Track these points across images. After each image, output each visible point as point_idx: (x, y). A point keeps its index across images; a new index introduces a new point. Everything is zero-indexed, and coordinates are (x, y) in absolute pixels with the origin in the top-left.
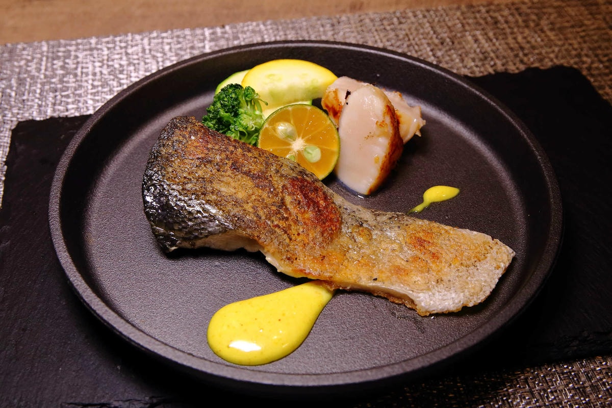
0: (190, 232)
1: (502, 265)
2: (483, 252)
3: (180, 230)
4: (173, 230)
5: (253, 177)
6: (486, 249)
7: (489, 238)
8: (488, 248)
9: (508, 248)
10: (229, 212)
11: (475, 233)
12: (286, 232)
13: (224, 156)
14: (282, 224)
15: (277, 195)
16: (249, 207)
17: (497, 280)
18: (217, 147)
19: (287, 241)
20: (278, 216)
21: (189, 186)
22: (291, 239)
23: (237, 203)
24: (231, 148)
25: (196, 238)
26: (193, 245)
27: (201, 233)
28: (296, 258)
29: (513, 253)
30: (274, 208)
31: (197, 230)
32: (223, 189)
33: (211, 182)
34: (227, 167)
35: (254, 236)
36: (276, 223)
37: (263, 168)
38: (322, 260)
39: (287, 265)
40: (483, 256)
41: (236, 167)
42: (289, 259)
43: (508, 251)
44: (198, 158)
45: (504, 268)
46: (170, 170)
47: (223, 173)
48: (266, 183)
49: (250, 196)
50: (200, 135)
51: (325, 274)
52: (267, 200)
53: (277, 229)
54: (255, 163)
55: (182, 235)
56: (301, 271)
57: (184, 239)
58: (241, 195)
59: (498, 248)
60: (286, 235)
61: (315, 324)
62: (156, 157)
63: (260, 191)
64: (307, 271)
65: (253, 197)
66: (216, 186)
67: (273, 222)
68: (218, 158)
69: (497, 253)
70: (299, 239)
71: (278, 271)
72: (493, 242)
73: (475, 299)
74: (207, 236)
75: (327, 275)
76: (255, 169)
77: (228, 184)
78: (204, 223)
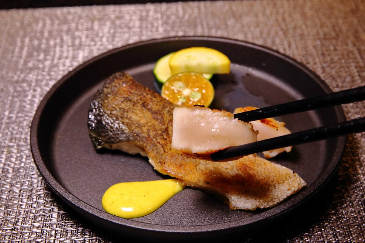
0: (110, 139)
1: (293, 189)
2: (283, 179)
3: (104, 136)
4: (100, 136)
5: (153, 113)
6: (286, 178)
7: (292, 171)
8: (288, 177)
9: (302, 180)
10: (133, 130)
11: (284, 167)
12: (163, 147)
13: (139, 98)
14: (162, 142)
15: (164, 125)
16: (145, 129)
17: (285, 197)
18: (136, 92)
19: (163, 152)
20: (161, 137)
21: (114, 112)
22: (165, 151)
23: (139, 126)
24: (145, 94)
25: (113, 142)
26: (111, 146)
27: (115, 140)
28: (165, 163)
29: (304, 183)
30: (160, 132)
31: (113, 138)
32: (133, 117)
33: (127, 112)
34: (139, 105)
35: (143, 146)
36: (158, 141)
37: (160, 108)
38: (180, 167)
39: (159, 166)
40: (282, 182)
41: (144, 105)
42: (160, 162)
43: (300, 181)
44: (124, 97)
45: (293, 191)
46: (106, 101)
47: (136, 108)
48: (159, 117)
49: (147, 123)
50: (129, 84)
52: (157, 127)
53: (158, 145)
54: (157, 105)
55: (105, 139)
56: (166, 170)
57: (106, 142)
58: (143, 121)
59: (295, 178)
60: (162, 148)
61: (166, 202)
62: (100, 94)
63: (155, 121)
64: (169, 171)
65: (149, 124)
66: (130, 115)
67: (157, 140)
68: (135, 99)
69: (293, 181)
70: (170, 152)
71: (155, 169)
72: (293, 174)
73: (265, 205)
74: (118, 142)
75: (180, 175)
76: (155, 108)
77: (137, 114)
78: (118, 134)
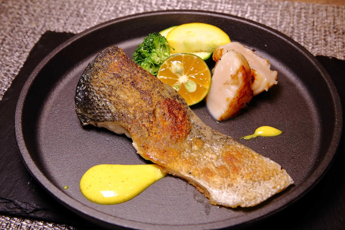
0: (95, 116)
1: (278, 187)
2: (269, 175)
3: (90, 114)
4: (86, 112)
5: (142, 92)
6: (273, 174)
7: (280, 167)
8: (275, 174)
9: (289, 177)
10: (119, 110)
11: (272, 162)
12: (148, 130)
13: (129, 76)
14: (147, 125)
15: (152, 107)
16: (131, 110)
17: (269, 196)
18: (127, 70)
19: (147, 136)
20: (148, 119)
21: (103, 89)
22: (149, 135)
23: (126, 106)
24: (135, 72)
25: (98, 120)
26: (96, 124)
27: (101, 119)
28: (148, 148)
29: (292, 181)
30: (146, 114)
31: (99, 116)
32: (122, 96)
33: (116, 90)
34: (128, 83)
35: (127, 127)
36: (144, 123)
37: (150, 88)
38: (163, 153)
39: (142, 150)
40: (268, 178)
41: (133, 84)
42: (143, 147)
43: (288, 179)
44: (114, 74)
45: (278, 190)
46: (96, 77)
47: (125, 86)
48: (148, 98)
49: (135, 103)
50: (121, 59)
51: (161, 162)
52: (144, 109)
53: (143, 127)
54: (146, 84)
55: (91, 117)
56: (148, 156)
57: (92, 120)
58: (130, 101)
59: (282, 175)
60: (147, 132)
61: (145, 190)
62: (91, 68)
63: (143, 102)
64: (151, 157)
65: (137, 104)
66: (118, 92)
67: (142, 122)
68: (125, 76)
69: (279, 178)
70: (155, 136)
71: (137, 153)
72: (281, 171)
73: (247, 203)
74: (103, 121)
75: (162, 162)
76: (145, 87)
77: (125, 93)
78: (104, 113)
